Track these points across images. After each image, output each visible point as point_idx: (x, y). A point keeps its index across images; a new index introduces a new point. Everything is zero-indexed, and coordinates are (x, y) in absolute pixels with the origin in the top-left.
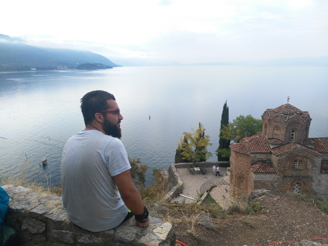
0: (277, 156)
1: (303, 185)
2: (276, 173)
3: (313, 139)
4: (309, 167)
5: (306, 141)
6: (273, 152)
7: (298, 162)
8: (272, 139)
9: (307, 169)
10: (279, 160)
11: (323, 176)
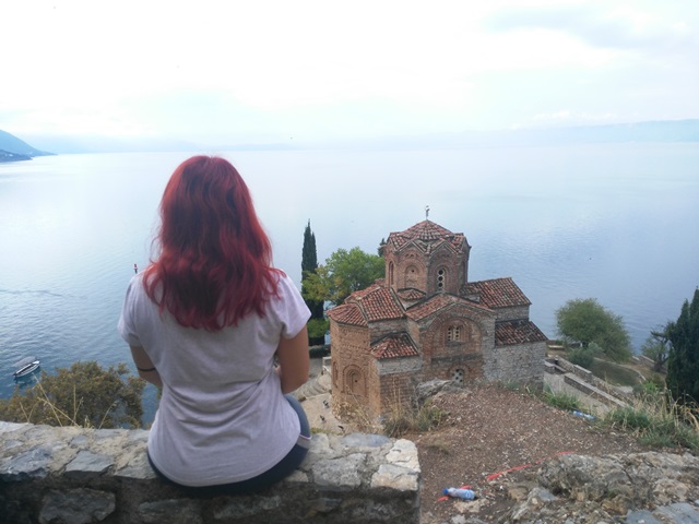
0: (418, 322)
1: (467, 373)
2: (418, 355)
3: (475, 284)
4: (475, 336)
5: (464, 289)
6: (408, 314)
7: (455, 330)
8: (406, 289)
9: (471, 341)
10: (421, 330)
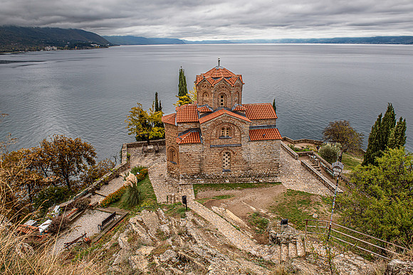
1: (232, 155)
2: (202, 143)
4: (237, 134)
7: (226, 130)
9: (235, 137)
11: (253, 143)
